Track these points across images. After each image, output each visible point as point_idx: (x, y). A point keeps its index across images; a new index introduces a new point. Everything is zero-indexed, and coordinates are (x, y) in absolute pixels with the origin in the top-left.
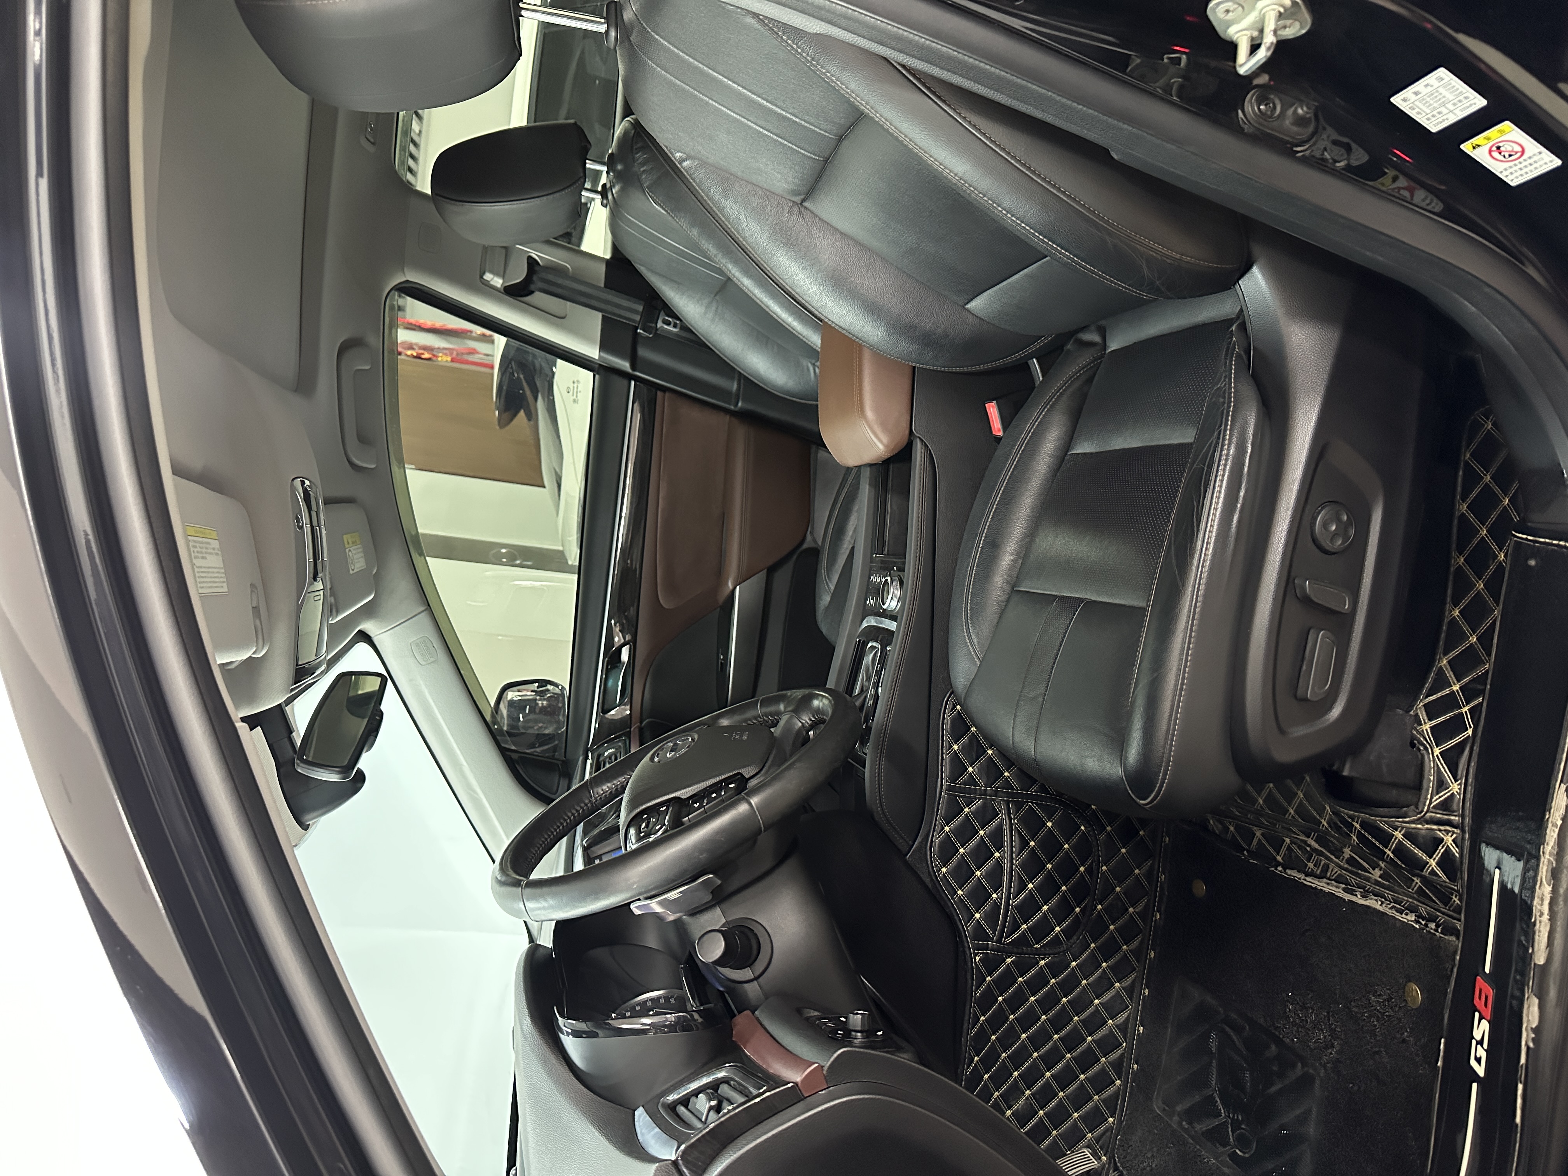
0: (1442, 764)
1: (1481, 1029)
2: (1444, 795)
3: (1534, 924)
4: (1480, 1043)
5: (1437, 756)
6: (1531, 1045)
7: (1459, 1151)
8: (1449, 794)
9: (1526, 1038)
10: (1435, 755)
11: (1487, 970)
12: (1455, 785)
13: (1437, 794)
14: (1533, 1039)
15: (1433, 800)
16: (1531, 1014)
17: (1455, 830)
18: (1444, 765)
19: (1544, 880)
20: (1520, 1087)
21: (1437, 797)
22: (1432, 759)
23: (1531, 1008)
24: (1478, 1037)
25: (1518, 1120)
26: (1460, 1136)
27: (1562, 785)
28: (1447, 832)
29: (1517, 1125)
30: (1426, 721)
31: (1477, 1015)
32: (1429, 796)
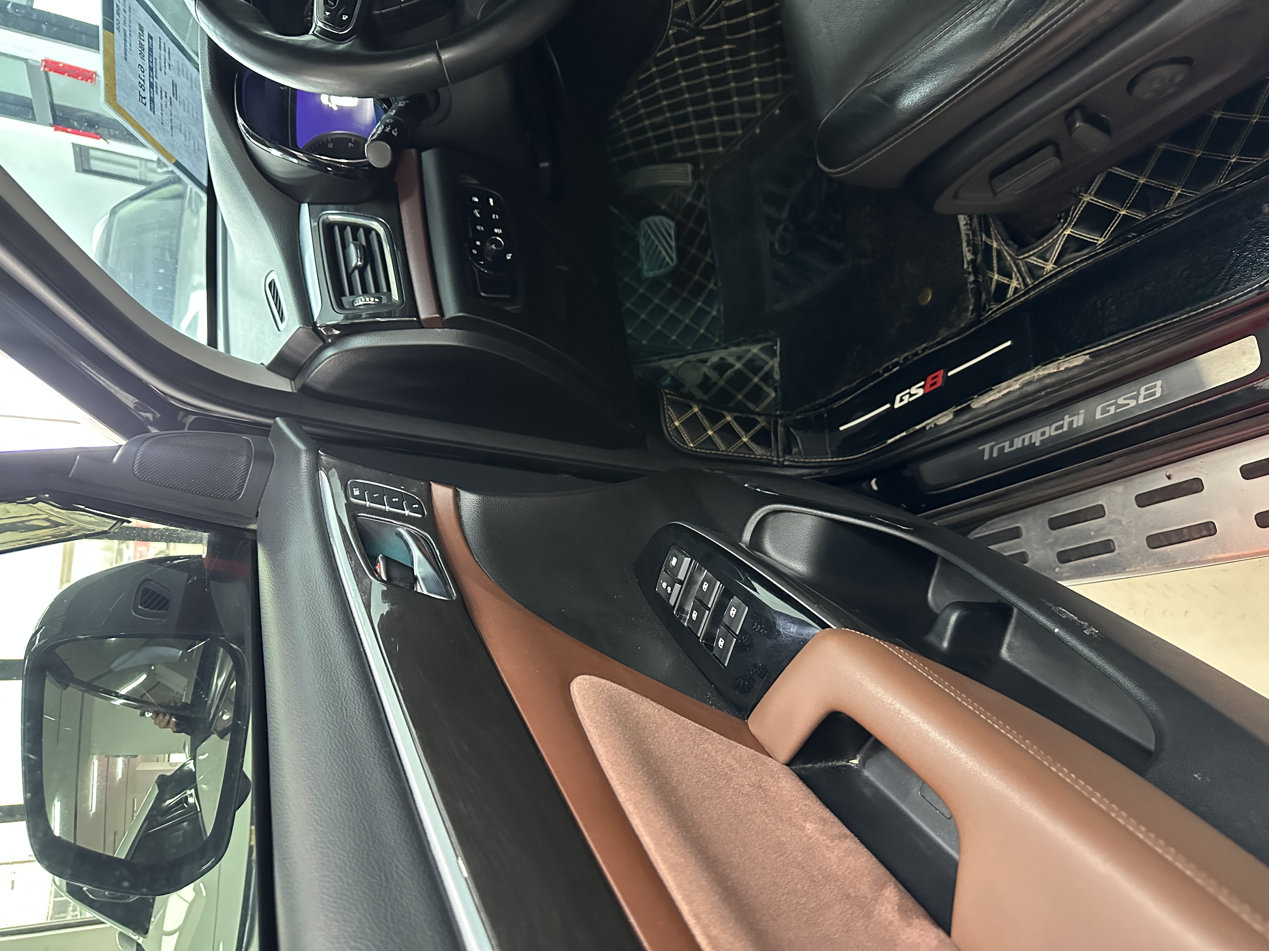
0: (1060, 244)
1: (917, 391)
2: (1039, 262)
3: (991, 390)
4: (911, 395)
5: (1065, 235)
6: (927, 428)
7: (854, 417)
8: (1042, 265)
9: (929, 423)
10: (1065, 232)
11: (950, 374)
12: (1052, 265)
13: (1038, 257)
14: (931, 428)
15: (1032, 258)
16: (944, 418)
17: (1022, 285)
18: (1061, 246)
19: (1021, 381)
20: (904, 434)
21: (1035, 259)
22: (1059, 233)
23: (946, 417)
24: (912, 392)
25: (890, 441)
26: (860, 413)
27: (1088, 356)
28: (1018, 280)
29: (886, 442)
30: (1093, 193)
31: (922, 383)
32: (1031, 253)
